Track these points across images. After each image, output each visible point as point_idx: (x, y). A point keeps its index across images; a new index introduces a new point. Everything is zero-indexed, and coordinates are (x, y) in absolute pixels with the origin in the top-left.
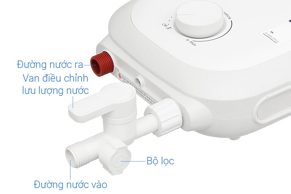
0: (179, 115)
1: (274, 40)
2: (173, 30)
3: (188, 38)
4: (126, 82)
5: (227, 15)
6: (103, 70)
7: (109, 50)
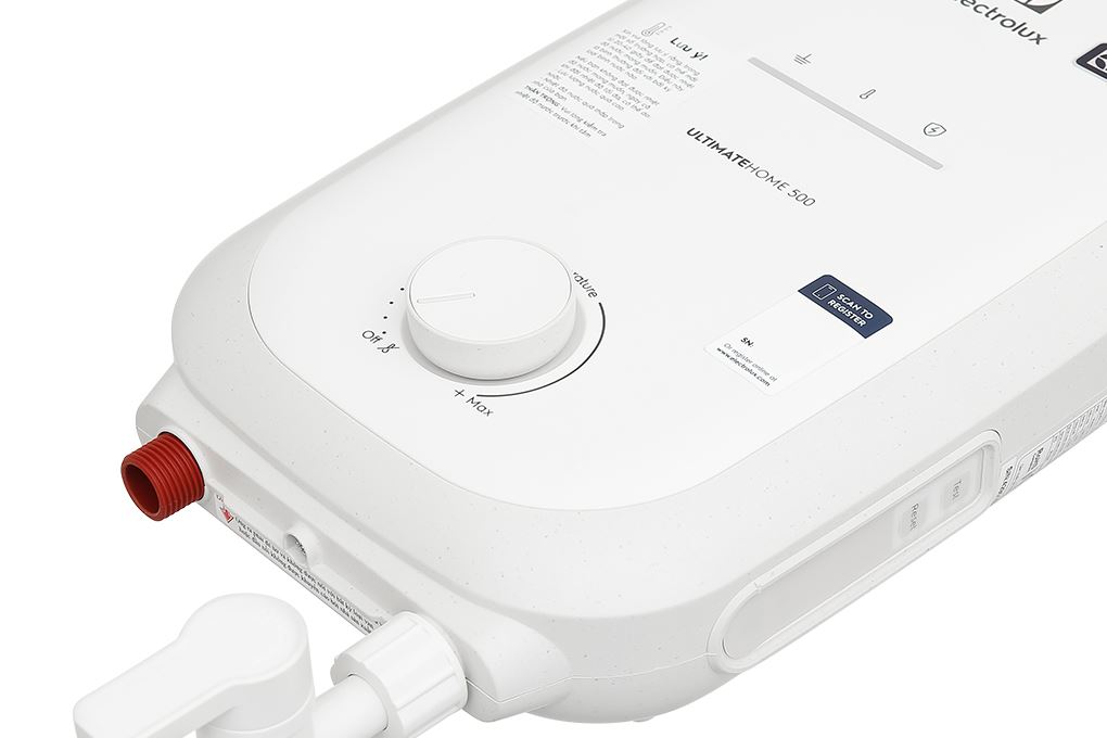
0: (454, 674)
1: (759, 374)
2: (402, 354)
3: (460, 386)
4: (252, 535)
5: (582, 281)
6: (167, 502)
7: (179, 427)
